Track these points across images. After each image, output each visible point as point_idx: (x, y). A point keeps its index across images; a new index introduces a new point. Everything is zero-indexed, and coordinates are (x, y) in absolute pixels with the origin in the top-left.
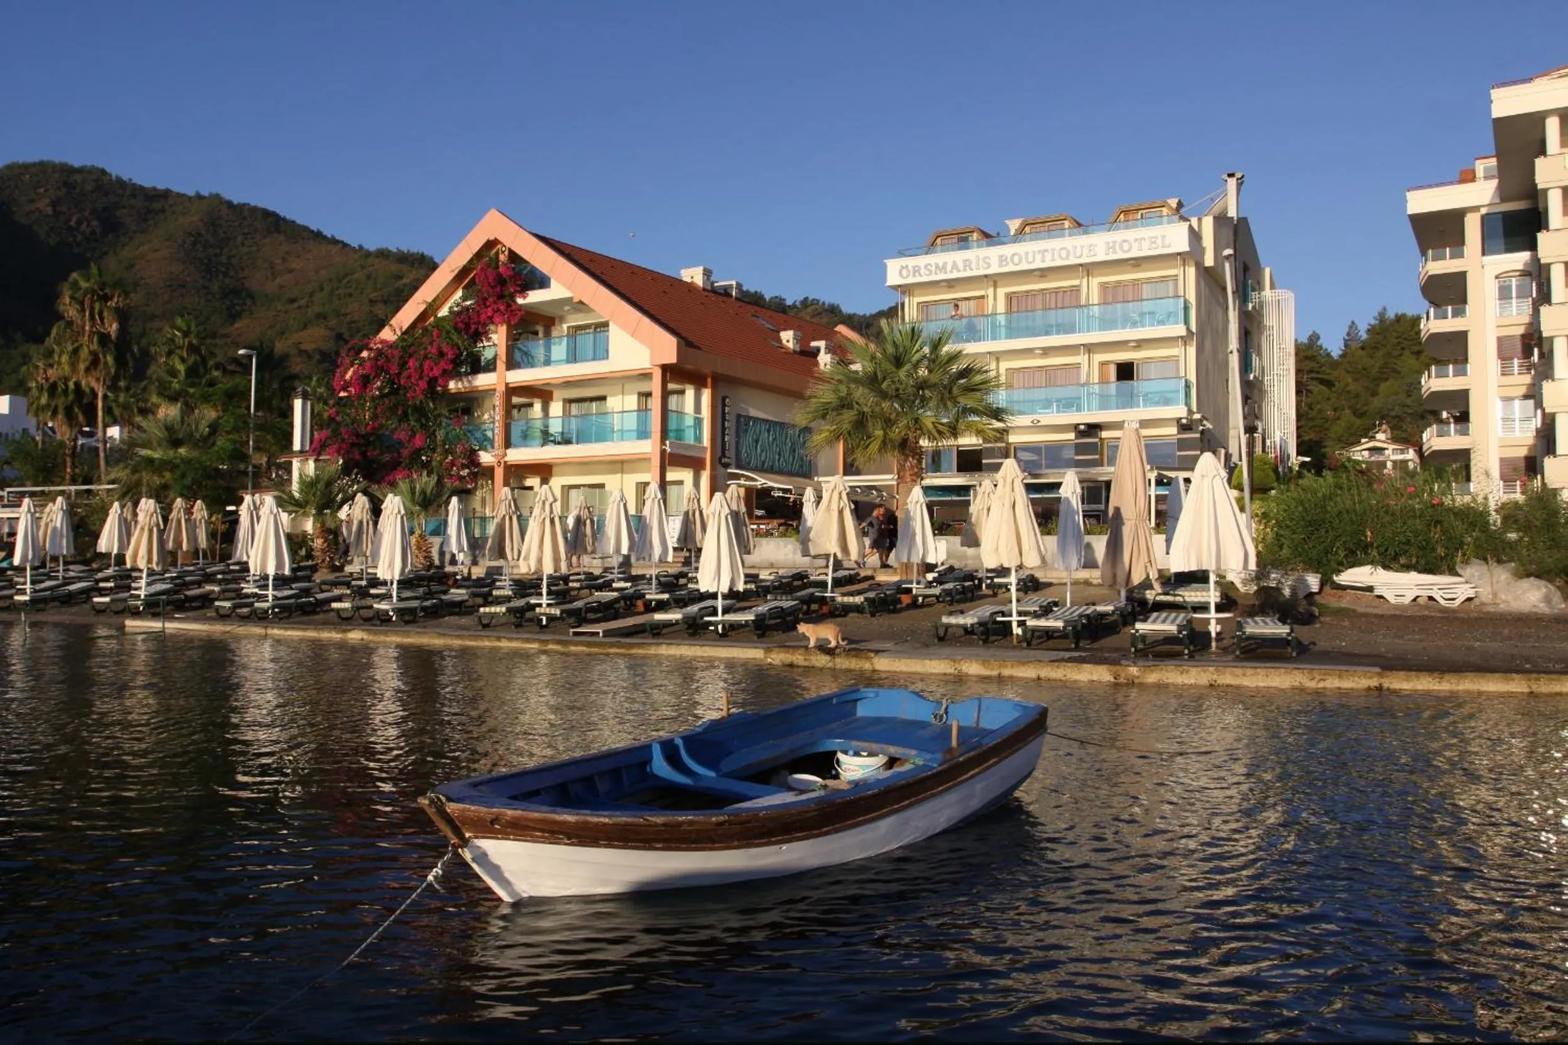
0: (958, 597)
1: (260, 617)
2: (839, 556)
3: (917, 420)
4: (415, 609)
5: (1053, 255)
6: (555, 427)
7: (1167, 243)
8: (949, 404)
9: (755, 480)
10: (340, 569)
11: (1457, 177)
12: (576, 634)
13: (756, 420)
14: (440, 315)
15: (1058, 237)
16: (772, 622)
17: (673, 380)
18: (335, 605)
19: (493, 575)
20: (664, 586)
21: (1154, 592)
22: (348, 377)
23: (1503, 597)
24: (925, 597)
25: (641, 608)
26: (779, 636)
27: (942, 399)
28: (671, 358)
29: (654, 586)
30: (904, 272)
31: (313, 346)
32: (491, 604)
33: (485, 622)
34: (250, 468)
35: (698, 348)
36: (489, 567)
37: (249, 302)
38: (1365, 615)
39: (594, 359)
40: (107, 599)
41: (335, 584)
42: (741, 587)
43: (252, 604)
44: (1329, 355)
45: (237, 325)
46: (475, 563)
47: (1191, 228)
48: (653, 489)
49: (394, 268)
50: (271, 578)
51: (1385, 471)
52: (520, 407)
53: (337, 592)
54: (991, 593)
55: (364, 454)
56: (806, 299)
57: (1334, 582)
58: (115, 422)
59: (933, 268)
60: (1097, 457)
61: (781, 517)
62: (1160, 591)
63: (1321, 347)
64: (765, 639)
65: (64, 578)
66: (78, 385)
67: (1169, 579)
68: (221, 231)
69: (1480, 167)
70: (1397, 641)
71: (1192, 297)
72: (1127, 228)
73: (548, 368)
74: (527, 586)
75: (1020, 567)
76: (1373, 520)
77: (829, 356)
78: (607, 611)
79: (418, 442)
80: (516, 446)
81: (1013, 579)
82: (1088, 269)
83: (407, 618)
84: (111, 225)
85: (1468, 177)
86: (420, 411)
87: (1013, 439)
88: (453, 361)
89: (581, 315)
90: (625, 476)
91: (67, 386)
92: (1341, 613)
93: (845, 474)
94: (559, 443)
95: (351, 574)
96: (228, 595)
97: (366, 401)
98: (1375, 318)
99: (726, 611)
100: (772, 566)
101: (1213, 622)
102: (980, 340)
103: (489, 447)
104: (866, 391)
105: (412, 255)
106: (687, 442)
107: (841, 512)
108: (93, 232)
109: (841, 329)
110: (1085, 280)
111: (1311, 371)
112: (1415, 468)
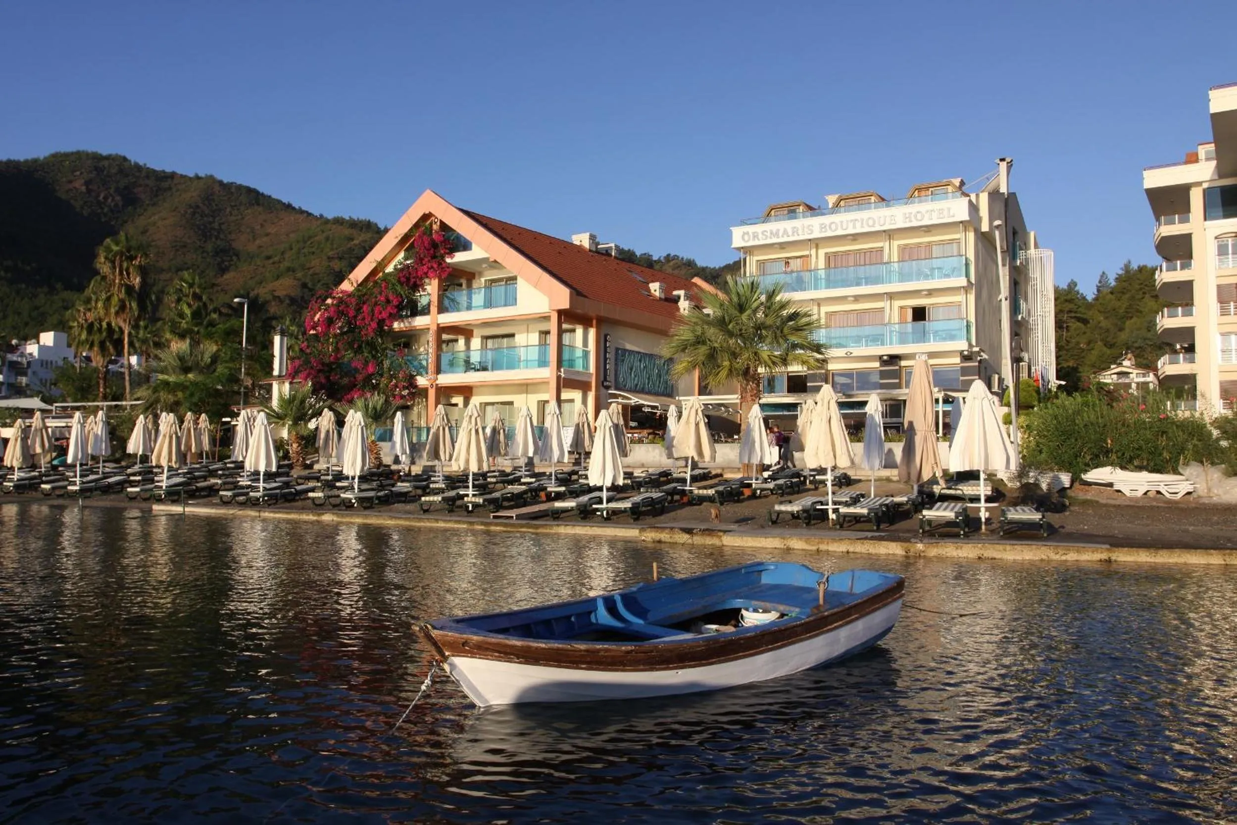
0: (788, 490)
1: (254, 503)
2: (696, 458)
3: (756, 353)
4: (372, 497)
5: (862, 224)
6: (475, 358)
7: (951, 214)
8: (781, 340)
9: (630, 399)
10: (310, 467)
11: (1184, 159)
12: (495, 517)
13: (631, 352)
14: (387, 271)
15: (865, 209)
16: (644, 509)
17: (566, 322)
18: (311, 495)
19: (428, 472)
20: (561, 481)
21: (939, 487)
22: (316, 319)
23: (1216, 491)
24: (762, 490)
25: (544, 498)
26: (650, 520)
27: (776, 337)
28: (565, 304)
29: (553, 481)
30: (746, 237)
31: (284, 293)
32: (428, 494)
33: (425, 508)
34: (242, 390)
35: (585, 297)
36: (425, 466)
37: (234, 258)
38: (1106, 505)
39: (505, 305)
40: (137, 489)
41: (308, 478)
42: (620, 482)
43: (248, 494)
44: (1084, 298)
45: (225, 277)
46: (413, 463)
47: (970, 202)
48: (552, 406)
49: (347, 232)
50: (262, 474)
51: (1131, 391)
52: (448, 342)
53: (311, 484)
54: (812, 487)
55: (328, 378)
56: (668, 255)
57: (1082, 480)
58: (135, 353)
59: (768, 234)
60: (897, 381)
61: (650, 428)
62: (944, 486)
63: (1078, 292)
64: (640, 522)
65: (103, 473)
66: (109, 324)
67: (953, 477)
68: (214, 205)
69: (1202, 151)
70: (1129, 525)
71: (971, 256)
72: (920, 202)
73: (470, 312)
74: (456, 481)
75: (834, 468)
76: (1112, 431)
77: (687, 302)
78: (518, 500)
79: (371, 370)
80: (445, 372)
81: (829, 477)
82: (890, 234)
83: (365, 505)
84: (130, 200)
85: (1193, 159)
86: (372, 345)
87: (831, 366)
88: (397, 307)
89: (495, 271)
90: (529, 396)
91: (101, 326)
92: (1086, 503)
93: (700, 394)
94: (478, 370)
95: (320, 471)
96: (227, 487)
97: (330, 338)
98: (1122, 269)
99: (609, 500)
100: (643, 466)
101: (983, 510)
102: (805, 290)
103: (424, 373)
104: (717, 331)
105: (361, 222)
106: (577, 369)
107: (697, 425)
108: (116, 205)
109: (697, 280)
110: (887, 244)
111: (1070, 311)
112: (1155, 388)
